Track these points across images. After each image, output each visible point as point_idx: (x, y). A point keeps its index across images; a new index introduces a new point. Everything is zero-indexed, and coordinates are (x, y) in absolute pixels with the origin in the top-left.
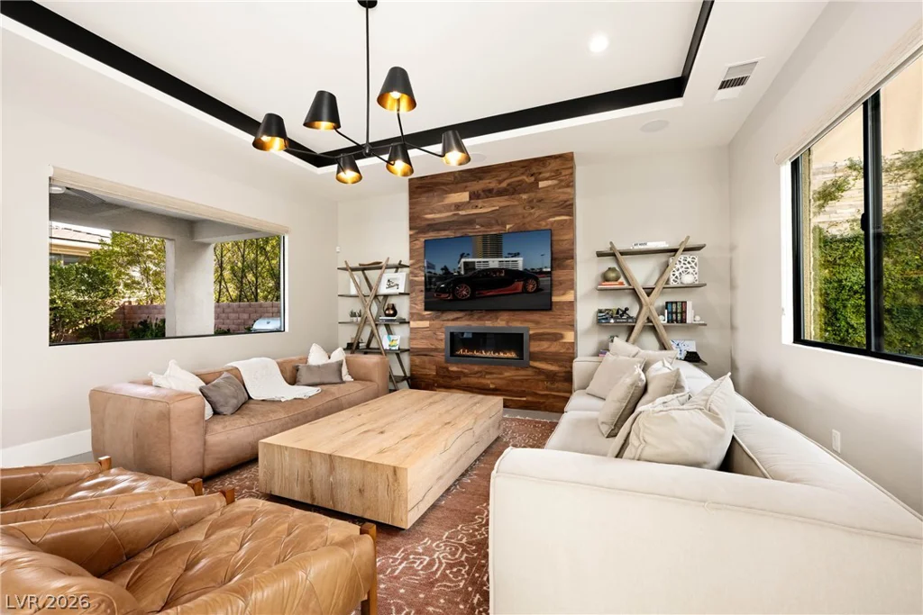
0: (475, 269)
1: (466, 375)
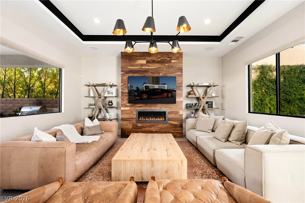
0: (149, 88)
1: (144, 127)
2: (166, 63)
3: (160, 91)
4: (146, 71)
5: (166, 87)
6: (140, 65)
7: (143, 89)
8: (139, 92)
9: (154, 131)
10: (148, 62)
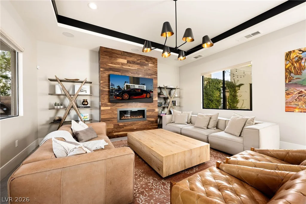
0: (130, 88)
1: (125, 126)
2: (145, 66)
3: (140, 91)
4: (127, 71)
5: (145, 88)
6: (121, 64)
7: (124, 89)
8: (120, 92)
9: (135, 128)
10: (128, 62)
